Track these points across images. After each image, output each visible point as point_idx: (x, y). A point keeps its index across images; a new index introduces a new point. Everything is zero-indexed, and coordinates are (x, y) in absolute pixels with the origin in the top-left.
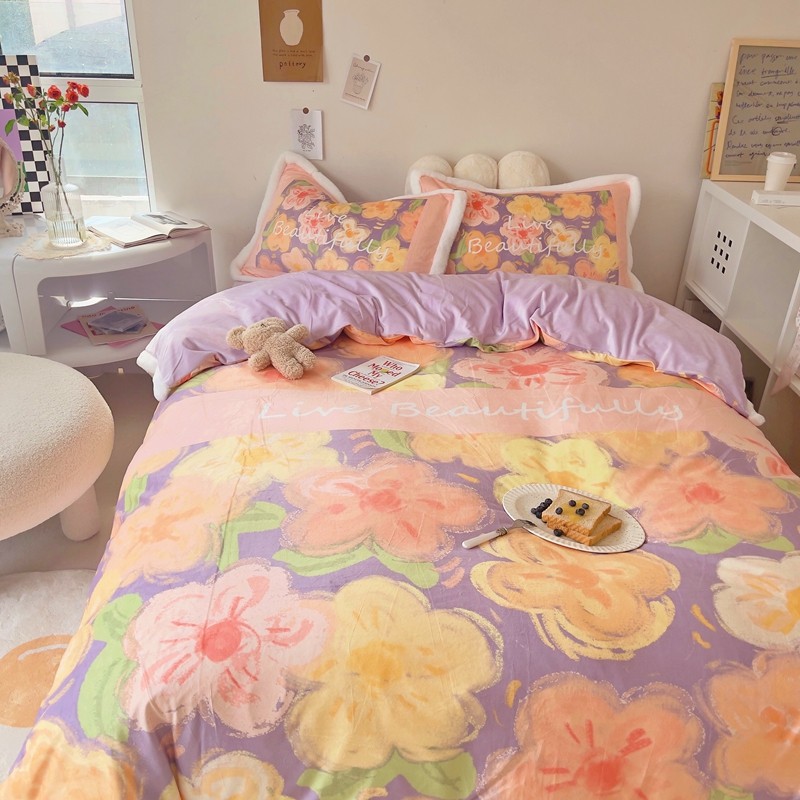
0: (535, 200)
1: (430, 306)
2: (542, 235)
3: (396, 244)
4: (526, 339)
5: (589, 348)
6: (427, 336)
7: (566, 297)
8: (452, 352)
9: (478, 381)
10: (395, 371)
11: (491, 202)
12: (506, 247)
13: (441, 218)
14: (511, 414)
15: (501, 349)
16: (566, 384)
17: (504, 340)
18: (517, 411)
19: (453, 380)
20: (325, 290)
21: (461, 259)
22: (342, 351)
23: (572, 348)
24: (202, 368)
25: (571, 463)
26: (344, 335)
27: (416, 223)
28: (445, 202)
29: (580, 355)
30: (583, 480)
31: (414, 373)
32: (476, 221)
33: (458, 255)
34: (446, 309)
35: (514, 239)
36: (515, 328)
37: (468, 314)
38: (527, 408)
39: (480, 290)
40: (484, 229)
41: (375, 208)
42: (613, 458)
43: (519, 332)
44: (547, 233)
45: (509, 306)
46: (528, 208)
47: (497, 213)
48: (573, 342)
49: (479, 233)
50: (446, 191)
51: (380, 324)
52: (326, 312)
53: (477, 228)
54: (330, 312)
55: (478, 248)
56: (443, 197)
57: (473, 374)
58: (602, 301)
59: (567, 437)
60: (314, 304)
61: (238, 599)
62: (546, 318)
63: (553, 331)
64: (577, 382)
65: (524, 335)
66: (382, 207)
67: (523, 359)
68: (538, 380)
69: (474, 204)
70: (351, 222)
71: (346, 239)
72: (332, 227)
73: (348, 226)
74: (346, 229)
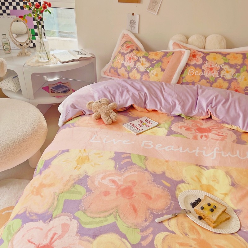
0: (218, 55)
1: (167, 98)
2: (219, 70)
3: (160, 69)
4: (205, 116)
5: (230, 123)
6: (164, 111)
7: (224, 101)
8: (173, 118)
9: (181, 134)
10: (149, 125)
11: (200, 55)
12: (204, 74)
13: (179, 60)
14: (191, 152)
15: (194, 119)
16: (218, 140)
17: (196, 115)
18: (194, 151)
19: (171, 132)
20: (127, 88)
21: (185, 77)
22: (130, 113)
23: (223, 122)
24: (76, 116)
25: (213, 181)
26: (132, 107)
27: (169, 62)
28: (181, 54)
29: (226, 125)
30: (216, 190)
31: (156, 126)
32: (193, 63)
33: (184, 75)
34: (173, 100)
35: (207, 71)
36: (200, 111)
37: (182, 103)
38: (199, 150)
39: (188, 93)
40: (196, 66)
41: (154, 55)
42: (232, 181)
43: (202, 113)
44: (221, 69)
45: (199, 101)
46: (215, 59)
47: (202, 60)
48: (224, 120)
49: (193, 67)
50: (183, 50)
51: (146, 104)
52: (125, 98)
53: (193, 65)
54: (127, 98)
56: (181, 52)
57: (179, 130)
58: (239, 103)
59: (213, 167)
60: (122, 94)
61: (55, 234)
62: (214, 108)
63: (216, 114)
64: (222, 140)
65: (204, 114)
66: (156, 54)
67: (202, 124)
68: (206, 136)
69: (193, 55)
70: (144, 59)
71: (141, 66)
72: (136, 61)
73: (142, 61)
74: (141, 62)
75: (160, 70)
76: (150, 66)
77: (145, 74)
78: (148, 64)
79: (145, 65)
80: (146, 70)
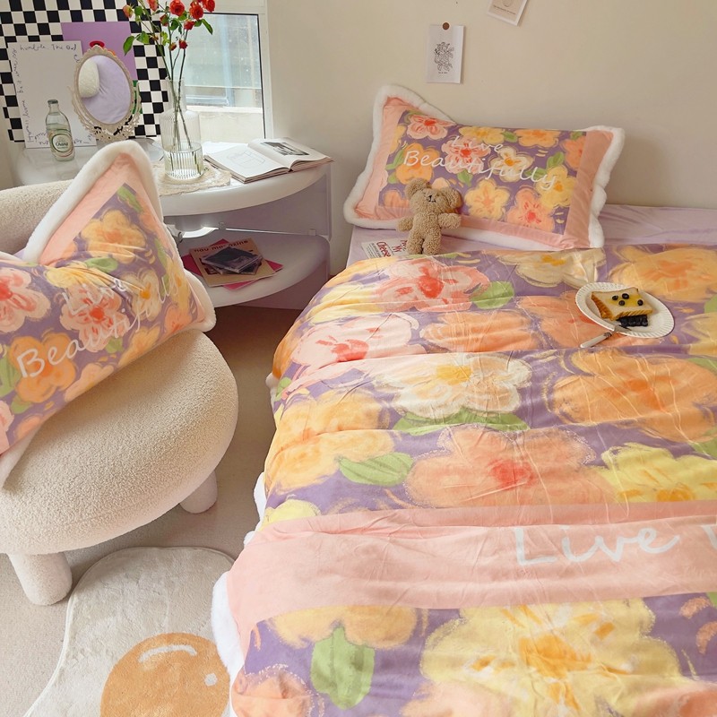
27: (581, 151)
70: (510, 151)
71: (506, 167)
72: (488, 156)
73: (506, 155)
74: (505, 157)
75: (565, 172)
76: (534, 165)
77: (523, 188)
78: (525, 162)
79: (519, 165)
80: (523, 176)
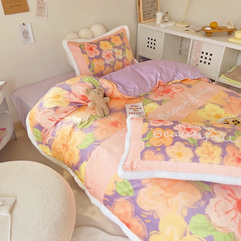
2: (113, 55)
12: (105, 62)
32: (93, 55)
35: (107, 58)
40: (97, 58)
46: (106, 46)
47: (98, 50)
55: (97, 65)
69: (90, 49)
